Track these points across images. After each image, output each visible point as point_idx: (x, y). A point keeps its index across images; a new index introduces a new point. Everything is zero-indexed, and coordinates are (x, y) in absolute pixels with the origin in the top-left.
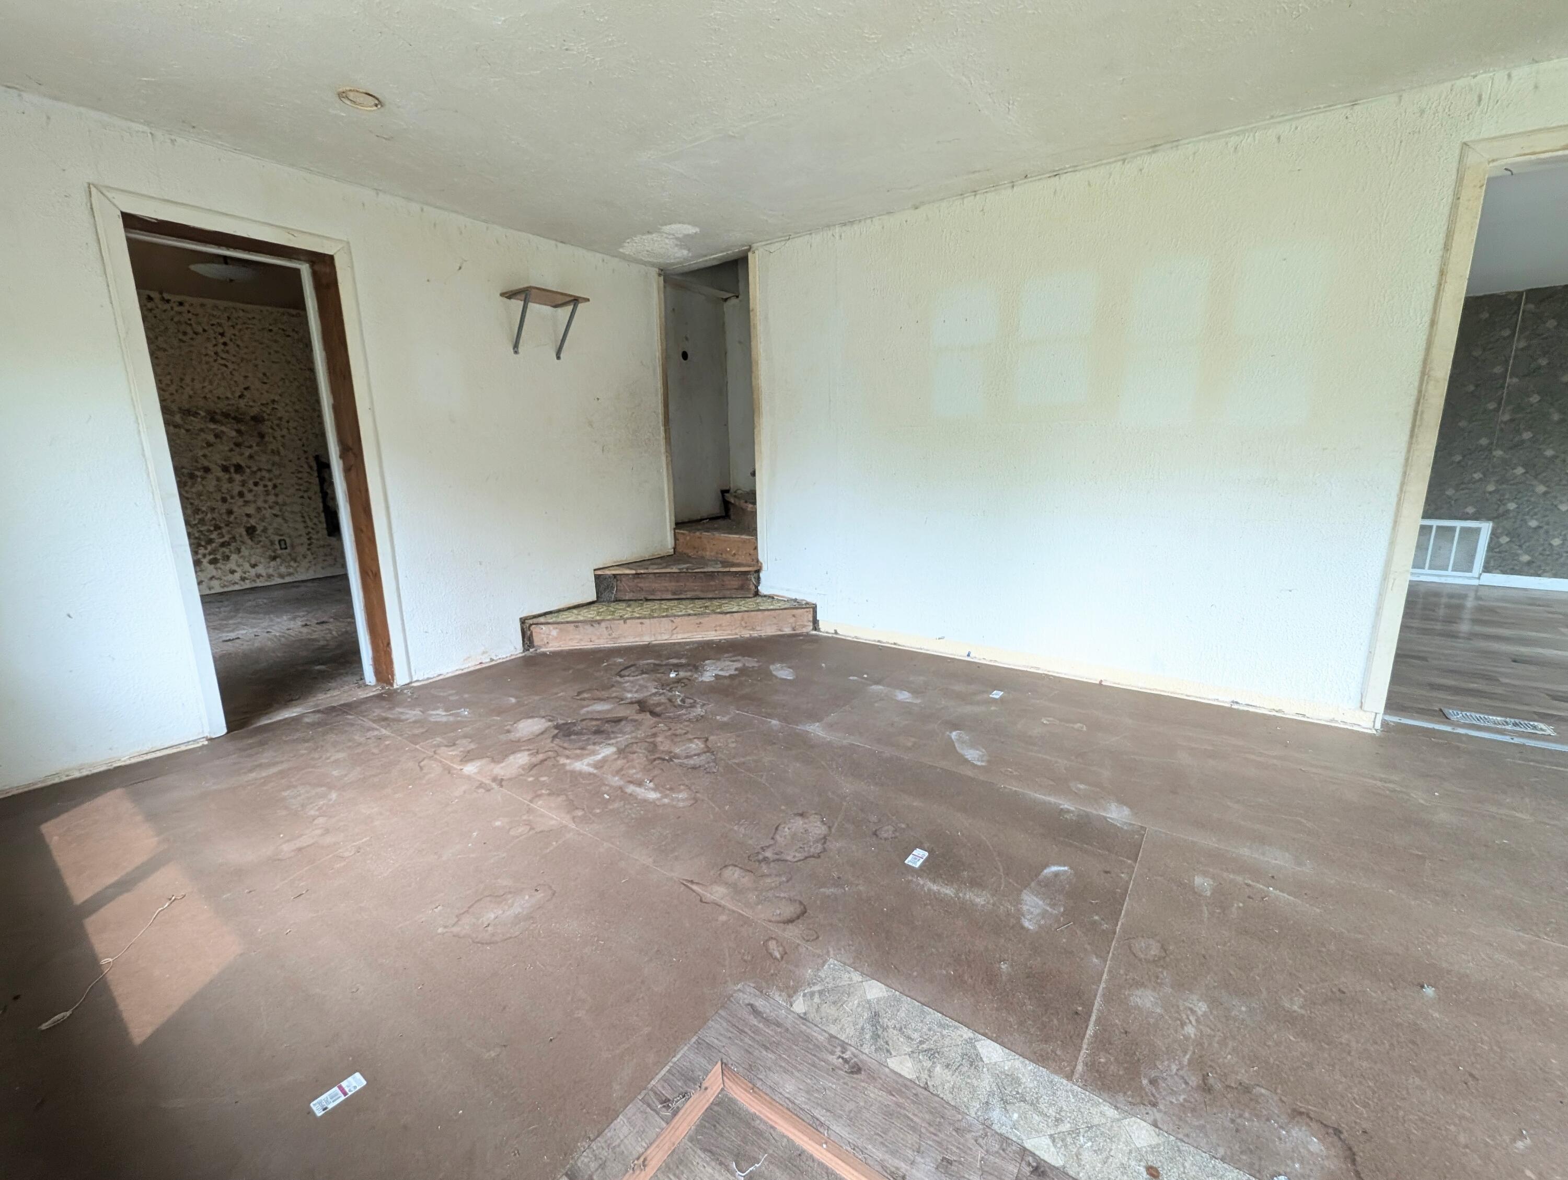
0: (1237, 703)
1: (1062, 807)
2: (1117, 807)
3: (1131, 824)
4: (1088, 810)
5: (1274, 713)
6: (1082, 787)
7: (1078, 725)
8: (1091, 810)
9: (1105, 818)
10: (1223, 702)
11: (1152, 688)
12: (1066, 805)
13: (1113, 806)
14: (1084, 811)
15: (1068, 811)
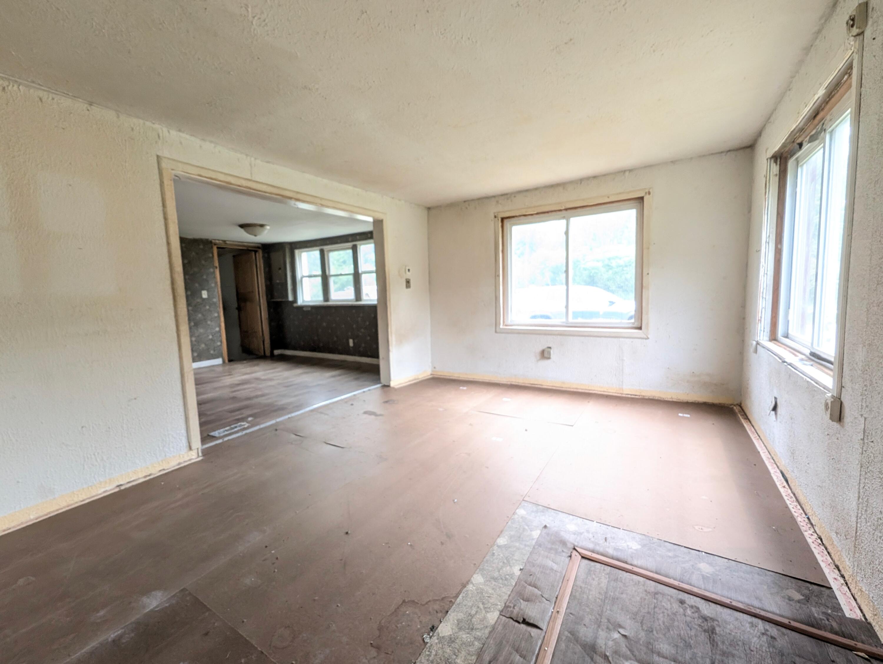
0: (121, 485)
1: (110, 640)
2: (148, 597)
3: (174, 596)
4: (133, 620)
5: (148, 478)
6: (102, 613)
7: (21, 582)
8: (135, 617)
9: (152, 611)
10: (111, 490)
11: (45, 513)
12: (112, 635)
13: (145, 600)
14: (131, 623)
15: (120, 637)
